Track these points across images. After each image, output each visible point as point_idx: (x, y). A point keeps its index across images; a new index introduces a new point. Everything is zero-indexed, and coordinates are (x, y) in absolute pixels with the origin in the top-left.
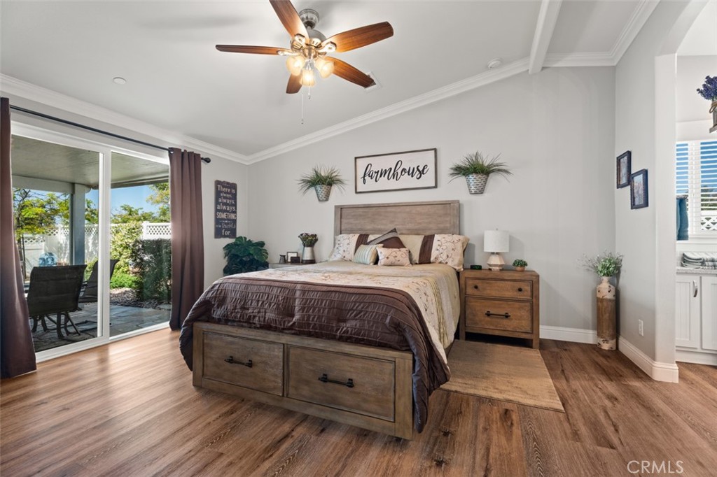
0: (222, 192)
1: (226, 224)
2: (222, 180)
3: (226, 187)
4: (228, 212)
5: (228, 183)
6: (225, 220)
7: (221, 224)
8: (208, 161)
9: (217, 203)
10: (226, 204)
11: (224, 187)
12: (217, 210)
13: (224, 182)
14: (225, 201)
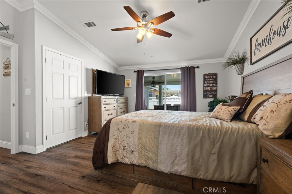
0: (207, 78)
1: (209, 92)
2: (207, 73)
3: (209, 76)
4: (211, 86)
5: (211, 74)
6: (209, 90)
7: (206, 92)
8: (198, 67)
9: (204, 83)
10: (210, 83)
11: (208, 76)
12: (204, 87)
13: (208, 74)
14: (209, 82)
